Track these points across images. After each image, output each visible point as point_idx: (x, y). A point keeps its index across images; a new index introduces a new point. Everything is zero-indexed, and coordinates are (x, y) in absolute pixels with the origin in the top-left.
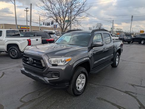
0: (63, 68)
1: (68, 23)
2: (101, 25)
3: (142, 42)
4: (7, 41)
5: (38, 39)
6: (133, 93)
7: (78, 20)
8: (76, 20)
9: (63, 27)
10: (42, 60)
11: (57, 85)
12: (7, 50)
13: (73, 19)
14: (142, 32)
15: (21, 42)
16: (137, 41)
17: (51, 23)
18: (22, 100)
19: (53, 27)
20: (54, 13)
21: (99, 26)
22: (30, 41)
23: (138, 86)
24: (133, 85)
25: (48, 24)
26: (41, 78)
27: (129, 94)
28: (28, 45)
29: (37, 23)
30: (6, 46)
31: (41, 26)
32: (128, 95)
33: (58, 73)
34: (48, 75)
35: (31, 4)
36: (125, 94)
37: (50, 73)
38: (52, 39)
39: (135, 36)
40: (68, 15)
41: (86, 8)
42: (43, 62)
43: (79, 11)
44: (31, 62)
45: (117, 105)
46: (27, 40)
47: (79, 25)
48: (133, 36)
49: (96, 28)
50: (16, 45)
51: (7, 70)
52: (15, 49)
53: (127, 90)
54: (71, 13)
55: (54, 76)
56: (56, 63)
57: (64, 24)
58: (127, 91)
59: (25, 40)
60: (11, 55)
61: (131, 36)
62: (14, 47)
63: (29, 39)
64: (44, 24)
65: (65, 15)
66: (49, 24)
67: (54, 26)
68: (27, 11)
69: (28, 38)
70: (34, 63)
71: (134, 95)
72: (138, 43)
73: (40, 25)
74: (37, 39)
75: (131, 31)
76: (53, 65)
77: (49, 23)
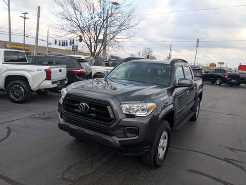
0: (146, 121)
1: (102, 45)
2: (150, 51)
3: (218, 82)
4: (7, 71)
5: (62, 69)
6: (236, 161)
7: (118, 40)
8: (115, 41)
9: (95, 51)
10: (109, 107)
11: (130, 149)
12: (5, 86)
13: (111, 39)
14: (213, 65)
15: (33, 73)
16: (209, 80)
17: (69, 42)
18: (65, 177)
19: (71, 49)
20: (79, 26)
21: (147, 53)
22: (51, 72)
23: (239, 150)
24: (232, 149)
25: (64, 44)
26: (105, 137)
27: (232, 163)
28: (46, 80)
29: (43, 40)
30: (4, 79)
31: (49, 46)
32: (230, 164)
33: (136, 129)
34: (117, 132)
35: (39, 7)
36: (226, 163)
37: (121, 128)
38: (83, 70)
39: (207, 72)
40: (103, 30)
41: (132, 23)
42: (110, 111)
43: (121, 25)
44: (85, 110)
45: (222, 181)
46: (45, 70)
47: (121, 49)
48: (203, 72)
49: (142, 56)
50: (24, 79)
51: (13, 122)
52: (20, 85)
53: (226, 157)
54: (107, 27)
55: (129, 135)
56: (132, 112)
57: (96, 47)
58: (227, 159)
59: (41, 70)
60: (12, 96)
61: (202, 72)
62: (17, 82)
63: (49, 69)
64: (56, 43)
65: (98, 31)
66: (67, 44)
67: (73, 48)
68: (25, 18)
69: (47, 67)
70: (91, 111)
71: (239, 164)
72: (211, 83)
73: (48, 44)
74: (60, 69)
75: (196, 63)
76: (128, 116)
77: (67, 42)
